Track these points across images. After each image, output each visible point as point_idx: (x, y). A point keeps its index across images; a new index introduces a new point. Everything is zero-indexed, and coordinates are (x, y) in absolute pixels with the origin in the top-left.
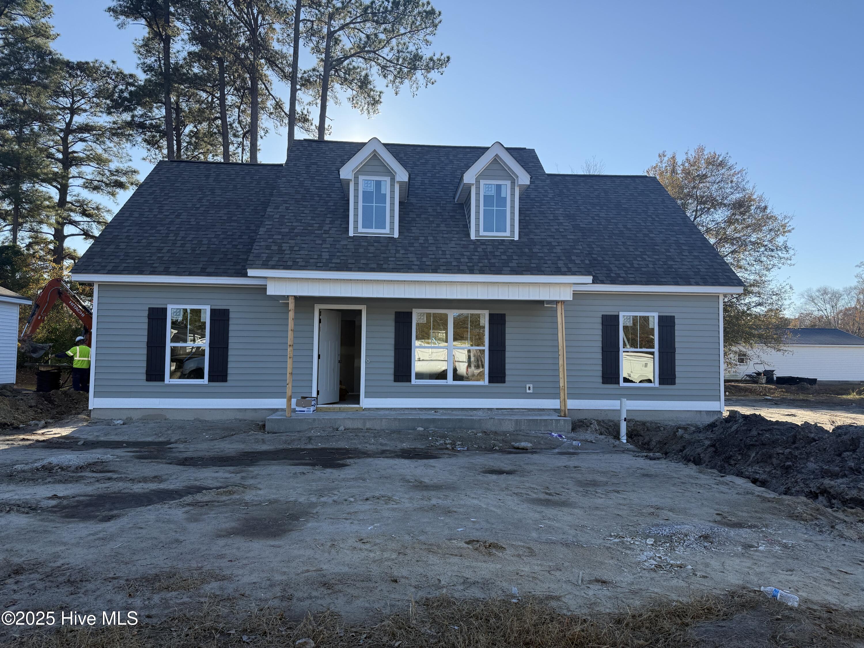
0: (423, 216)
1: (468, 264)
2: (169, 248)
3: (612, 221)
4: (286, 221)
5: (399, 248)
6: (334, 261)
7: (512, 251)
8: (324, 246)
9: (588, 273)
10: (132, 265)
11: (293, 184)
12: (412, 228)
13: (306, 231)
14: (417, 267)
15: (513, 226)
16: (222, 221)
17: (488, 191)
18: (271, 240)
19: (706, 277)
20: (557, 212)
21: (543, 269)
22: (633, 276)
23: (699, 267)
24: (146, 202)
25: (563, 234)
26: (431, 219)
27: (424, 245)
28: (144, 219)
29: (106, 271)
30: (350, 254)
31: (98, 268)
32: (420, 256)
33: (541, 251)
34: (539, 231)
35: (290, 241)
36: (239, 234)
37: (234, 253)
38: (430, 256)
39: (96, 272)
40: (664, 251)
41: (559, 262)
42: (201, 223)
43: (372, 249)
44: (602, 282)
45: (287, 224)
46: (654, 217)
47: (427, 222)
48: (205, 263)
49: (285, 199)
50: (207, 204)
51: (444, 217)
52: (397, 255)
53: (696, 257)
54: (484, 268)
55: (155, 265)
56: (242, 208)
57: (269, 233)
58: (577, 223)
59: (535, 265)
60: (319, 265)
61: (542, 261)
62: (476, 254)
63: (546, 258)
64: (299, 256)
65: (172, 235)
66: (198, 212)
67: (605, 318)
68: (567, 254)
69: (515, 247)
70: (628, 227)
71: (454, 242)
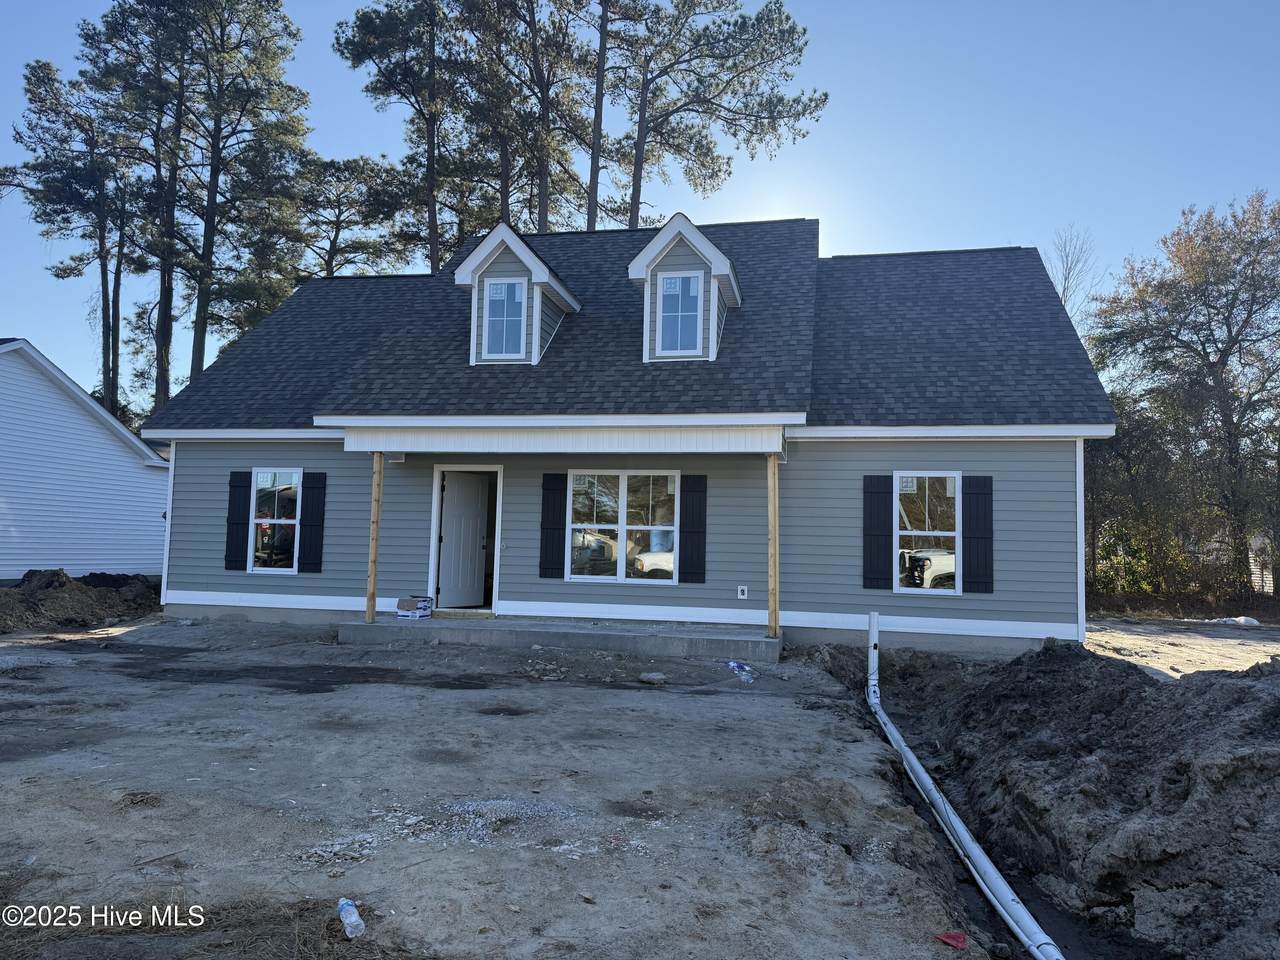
0: (590, 332)
1: (619, 401)
2: (266, 393)
3: (923, 324)
4: (398, 348)
5: (531, 380)
7: (696, 377)
8: (428, 381)
9: (799, 409)
12: (565, 350)
13: (417, 362)
14: (541, 406)
17: (669, 288)
18: (363, 376)
19: (1050, 410)
22: (915, 411)
23: (1044, 393)
26: (600, 336)
27: (568, 374)
30: (458, 390)
32: (554, 390)
33: (742, 376)
34: (756, 345)
35: (386, 376)
38: (569, 390)
39: (168, 426)
41: (762, 392)
42: (319, 359)
43: (491, 383)
45: (397, 353)
46: (1001, 313)
47: (592, 340)
49: (413, 319)
50: (341, 332)
52: (523, 390)
53: (1048, 377)
55: (238, 416)
57: (366, 366)
59: (720, 399)
61: (736, 392)
62: (640, 384)
63: (745, 387)
64: (387, 396)
65: (277, 375)
66: (324, 343)
67: (869, 482)
68: (780, 380)
69: (704, 372)
70: (948, 331)
71: (615, 368)
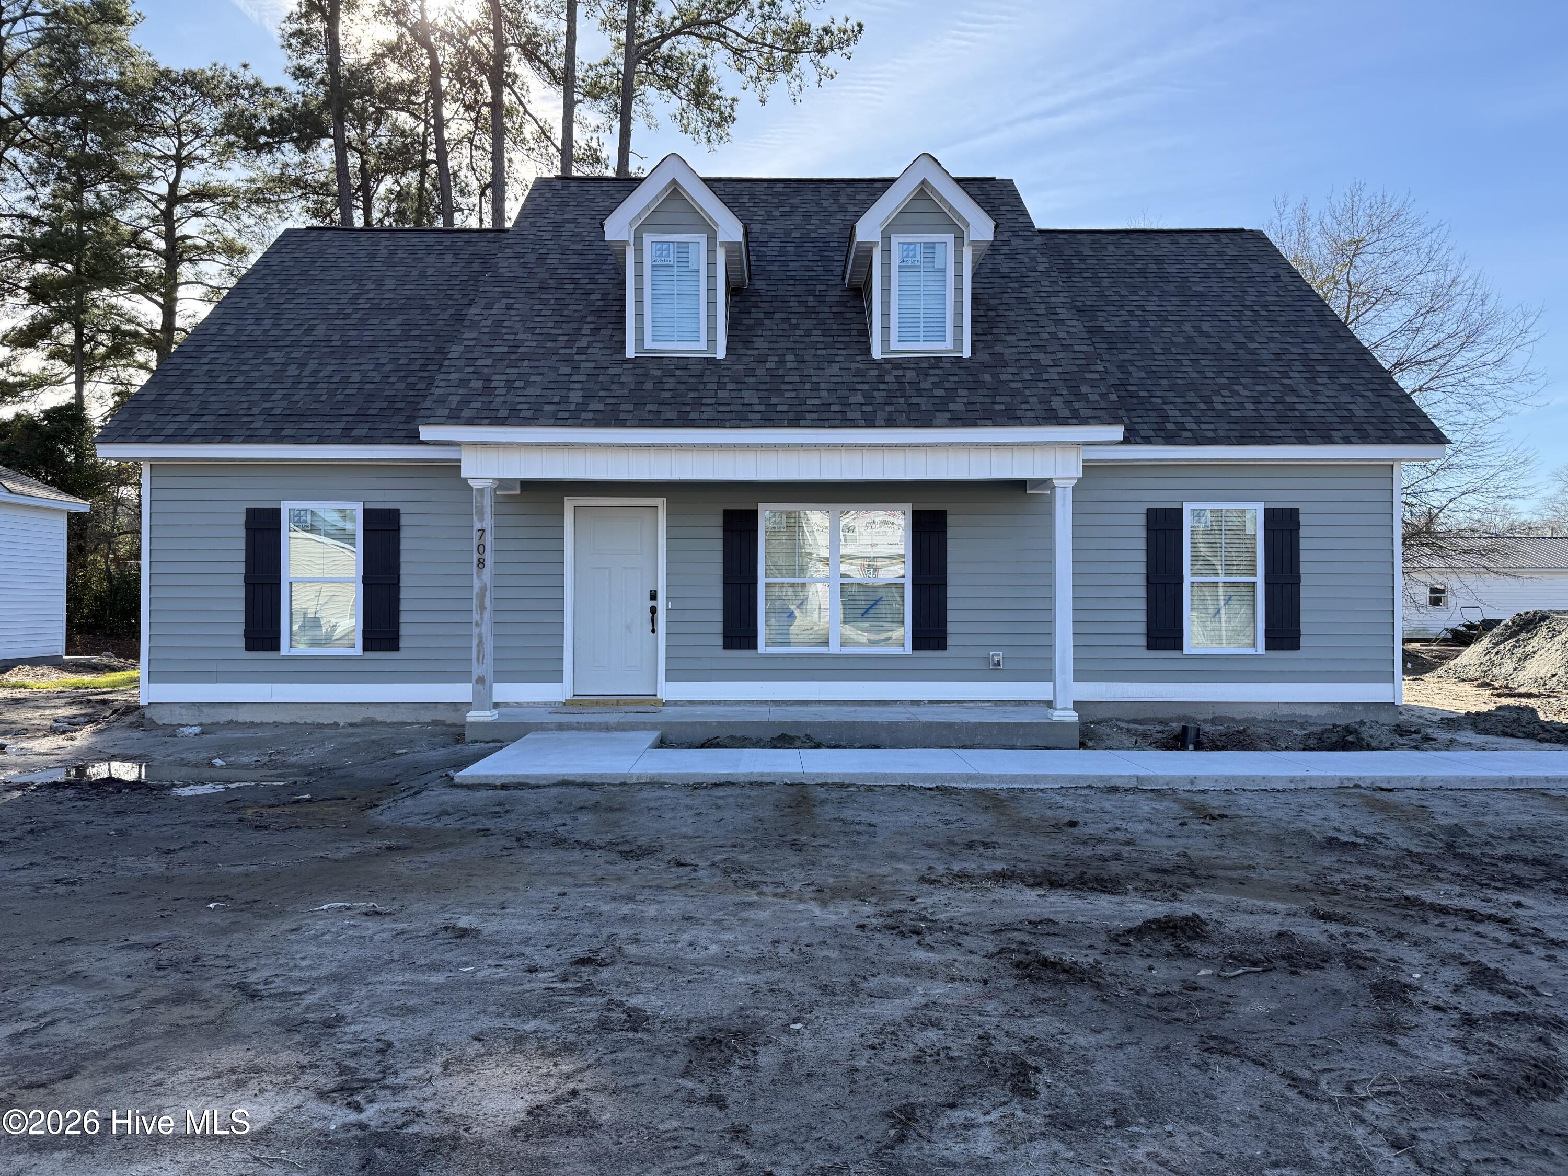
0: (777, 315)
1: (865, 408)
2: (284, 392)
3: (1171, 318)
4: (504, 331)
5: (726, 380)
6: (591, 407)
7: (956, 378)
8: (574, 378)
9: (1114, 420)
10: (212, 425)
11: (525, 260)
12: (755, 339)
13: (542, 351)
14: (758, 416)
15: (958, 327)
16: (392, 338)
17: (908, 256)
18: (471, 369)
19: (1366, 426)
20: (1053, 299)
21: (1019, 414)
22: (1212, 427)
23: (1351, 406)
24: (252, 305)
25: (1064, 342)
26: (794, 321)
27: (776, 373)
28: (244, 338)
29: (161, 438)
30: (626, 392)
31: (148, 432)
32: (766, 394)
33: (1017, 378)
34: (1014, 337)
35: (508, 371)
36: (422, 361)
37: (409, 399)
38: (787, 394)
39: (143, 439)
40: (1277, 375)
41: (1054, 398)
42: (350, 344)
43: (670, 383)
44: (1147, 441)
45: (506, 337)
46: (1256, 308)
48: (350, 419)
49: (506, 289)
50: (367, 306)
51: (821, 315)
52: (721, 393)
53: (1346, 387)
54: (895, 416)
55: (254, 425)
56: (433, 312)
57: (469, 356)
58: (1098, 324)
59: (1002, 407)
60: (560, 415)
61: (1019, 399)
62: (882, 387)
63: (1027, 392)
64: (522, 399)
65: (294, 366)
66: (347, 322)
67: (1153, 515)
68: (1071, 384)
69: (962, 371)
70: (1204, 329)
71: (837, 365)
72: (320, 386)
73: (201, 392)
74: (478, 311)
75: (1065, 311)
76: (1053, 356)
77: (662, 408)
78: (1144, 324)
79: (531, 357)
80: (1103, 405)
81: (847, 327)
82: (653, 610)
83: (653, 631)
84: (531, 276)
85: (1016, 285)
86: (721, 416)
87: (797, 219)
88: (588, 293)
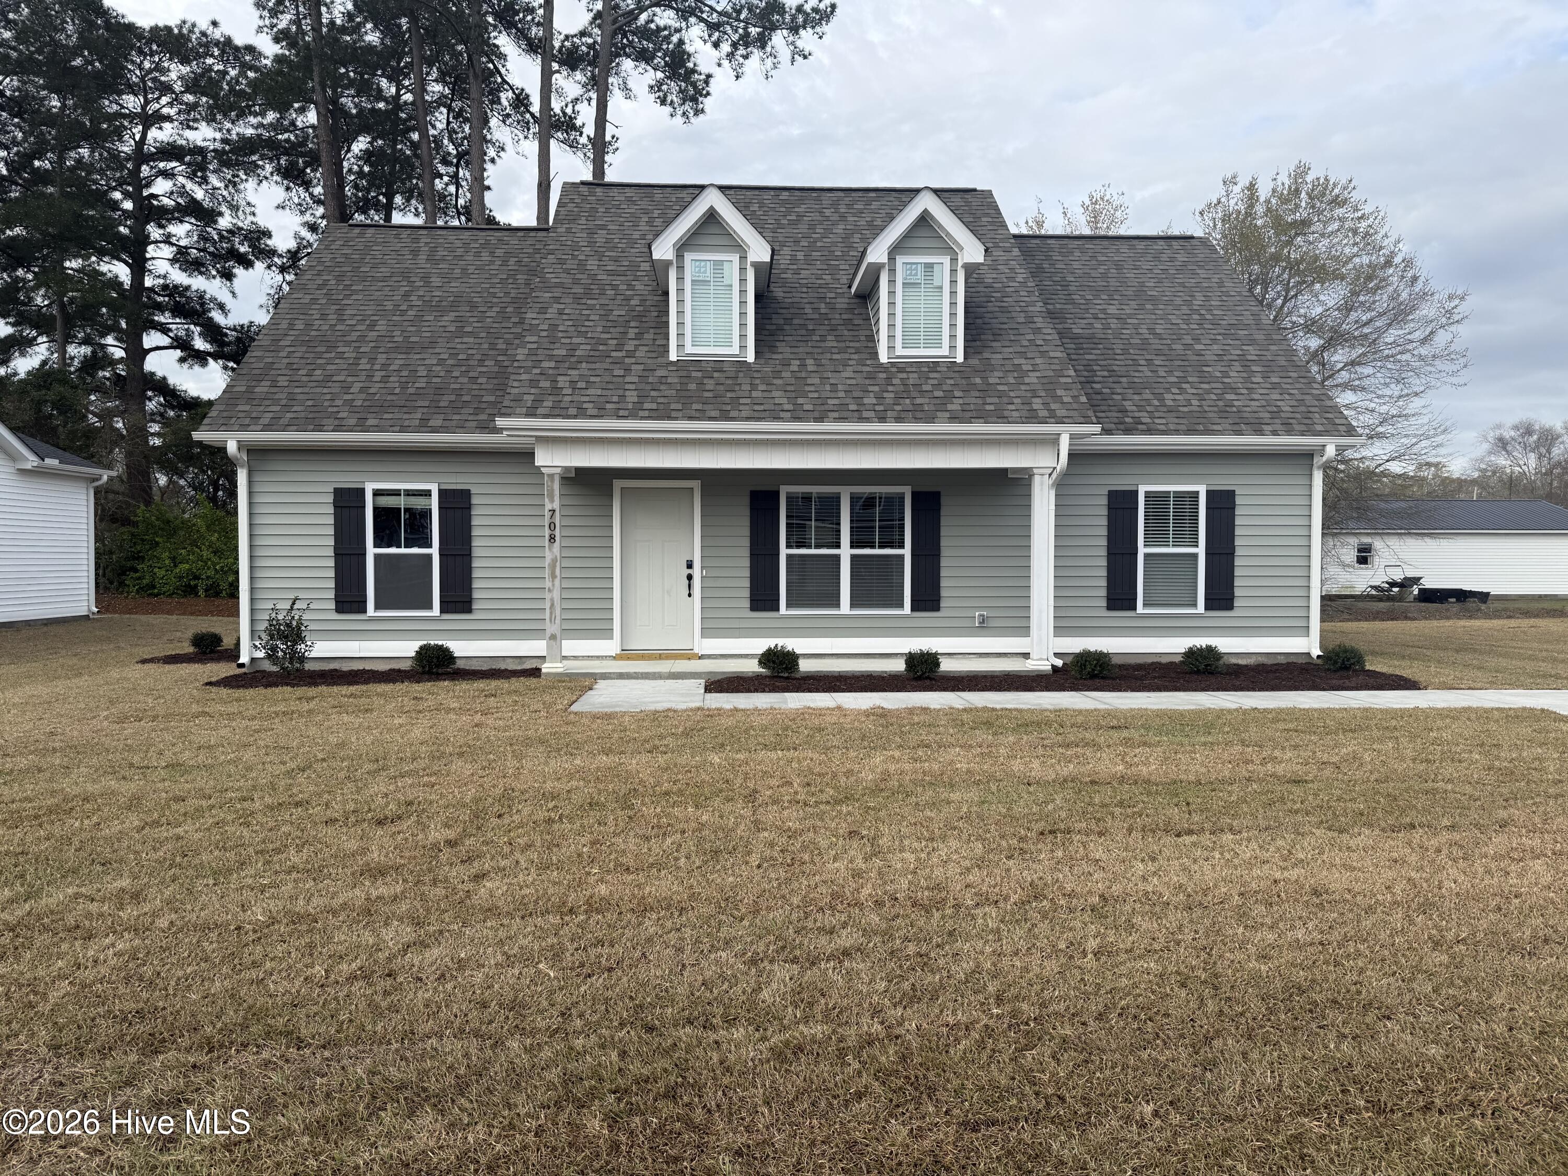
0: (795, 321)
1: (877, 408)
2: (361, 385)
3: (1129, 321)
4: (560, 335)
5: (758, 381)
6: (646, 406)
7: (952, 382)
8: (628, 379)
9: (1085, 420)
10: (303, 415)
11: (569, 267)
12: (778, 344)
13: (597, 353)
14: (788, 415)
15: (953, 336)
16: (447, 334)
17: (911, 275)
18: (537, 371)
19: (1291, 421)
20: (1031, 309)
21: (1006, 413)
22: (1164, 421)
23: (1279, 403)
24: (314, 301)
25: (1041, 349)
26: (811, 327)
27: (799, 375)
28: (313, 333)
29: (260, 427)
30: (673, 392)
31: (247, 421)
32: (793, 395)
33: (1003, 381)
34: (999, 344)
35: (570, 372)
36: (479, 357)
37: (474, 393)
38: (811, 395)
39: (244, 428)
40: (1219, 374)
41: (1035, 400)
42: (412, 339)
43: (710, 384)
45: (563, 341)
46: (1203, 312)
47: (804, 332)
48: (425, 410)
49: (556, 295)
50: (420, 303)
51: (833, 322)
52: (754, 394)
53: (1275, 386)
54: (904, 415)
55: (340, 415)
56: (480, 309)
57: (534, 358)
58: (1067, 326)
59: (992, 407)
60: (621, 413)
61: (1005, 400)
62: (890, 388)
63: (1012, 394)
64: (587, 399)
65: (364, 361)
66: (406, 318)
67: (1114, 496)
68: (1048, 386)
69: (957, 375)
70: (1158, 331)
71: (850, 369)
72: (391, 379)
73: (286, 384)
74: (534, 316)
75: (1040, 319)
76: (1032, 362)
77: (706, 407)
78: (1107, 327)
79: (589, 359)
80: (1075, 406)
81: (856, 333)
82: (690, 577)
83: (690, 595)
84: (576, 282)
85: (999, 295)
86: (756, 415)
87: (803, 228)
88: (628, 299)
